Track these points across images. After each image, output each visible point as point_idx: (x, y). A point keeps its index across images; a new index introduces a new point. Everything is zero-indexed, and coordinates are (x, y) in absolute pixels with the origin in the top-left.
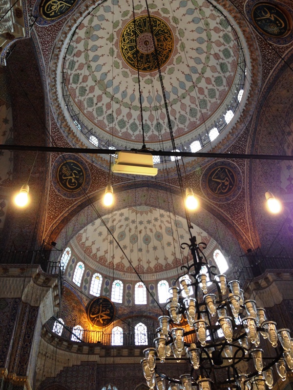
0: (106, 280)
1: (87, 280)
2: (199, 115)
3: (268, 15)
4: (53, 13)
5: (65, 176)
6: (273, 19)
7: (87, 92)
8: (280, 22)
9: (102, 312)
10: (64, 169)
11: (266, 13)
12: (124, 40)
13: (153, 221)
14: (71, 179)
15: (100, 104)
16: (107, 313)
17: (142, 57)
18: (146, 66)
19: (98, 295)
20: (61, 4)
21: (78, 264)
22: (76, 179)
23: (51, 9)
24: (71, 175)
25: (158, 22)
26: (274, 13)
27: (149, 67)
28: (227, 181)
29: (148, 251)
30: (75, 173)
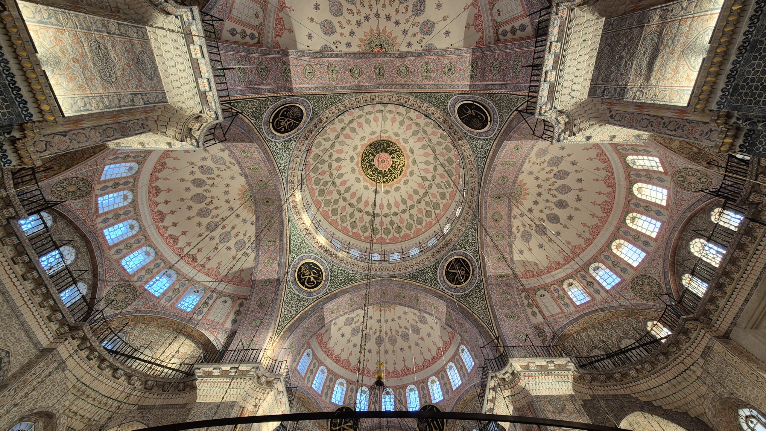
0: (351, 386)
1: (329, 388)
2: (433, 216)
3: (470, 111)
4: (283, 130)
5: (304, 275)
6: (474, 114)
7: (332, 204)
8: (481, 116)
9: (345, 423)
10: (303, 268)
11: (467, 111)
12: (363, 160)
13: (397, 319)
14: (309, 279)
15: (344, 214)
16: (350, 424)
17: (380, 173)
18: (384, 180)
19: (341, 404)
20: (289, 121)
21: (320, 368)
22: (314, 278)
23: (280, 126)
24: (310, 274)
25: (391, 144)
26: (474, 109)
27: (387, 180)
28: (463, 270)
29: (394, 352)
30: (314, 273)
